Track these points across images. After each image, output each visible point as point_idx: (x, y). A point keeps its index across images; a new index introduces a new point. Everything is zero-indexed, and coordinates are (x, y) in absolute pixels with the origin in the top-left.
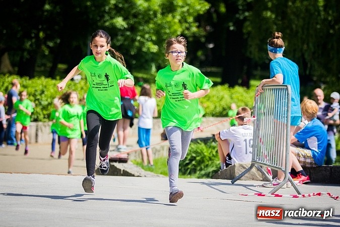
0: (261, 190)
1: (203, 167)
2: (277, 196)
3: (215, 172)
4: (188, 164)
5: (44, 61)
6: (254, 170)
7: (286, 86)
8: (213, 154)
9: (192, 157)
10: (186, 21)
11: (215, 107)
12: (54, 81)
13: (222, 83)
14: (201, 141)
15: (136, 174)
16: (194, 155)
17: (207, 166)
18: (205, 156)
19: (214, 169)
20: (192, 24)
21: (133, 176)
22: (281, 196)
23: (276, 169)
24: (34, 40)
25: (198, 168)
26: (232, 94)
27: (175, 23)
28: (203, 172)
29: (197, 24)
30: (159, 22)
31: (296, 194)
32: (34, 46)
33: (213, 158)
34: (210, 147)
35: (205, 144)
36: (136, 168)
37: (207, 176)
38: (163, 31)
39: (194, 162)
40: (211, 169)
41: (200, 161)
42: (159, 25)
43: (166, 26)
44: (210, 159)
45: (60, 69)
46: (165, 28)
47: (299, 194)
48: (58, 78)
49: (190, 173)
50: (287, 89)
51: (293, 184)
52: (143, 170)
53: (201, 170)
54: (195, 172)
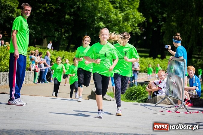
0: (170, 109)
1: (140, 97)
2: (177, 112)
3: (146, 99)
4: (133, 95)
5: (64, 43)
6: (166, 99)
7: (184, 59)
8: (145, 91)
9: (135, 91)
10: (134, 26)
11: (146, 68)
12: (69, 53)
13: (150, 57)
14: (140, 84)
15: (108, 99)
16: (136, 91)
17: (142, 96)
18: (141, 92)
19: (145, 98)
20: (137, 27)
21: (107, 100)
22: (179, 113)
23: (177, 99)
24: (60, 33)
25: (138, 97)
26: (154, 62)
27: (128, 26)
28: (140, 99)
29: (139, 28)
30: (121, 25)
31: (187, 112)
32: (60, 35)
33: (145, 92)
34: (144, 87)
35: (142, 85)
36: (108, 96)
37: (142, 101)
38: (122, 30)
39: (136, 94)
40: (144, 98)
41: (139, 94)
42: (121, 27)
43: (124, 28)
44: (144, 93)
45: (72, 46)
46: (124, 29)
47: (188, 112)
48: (71, 51)
49: (134, 100)
50: (184, 61)
51: (185, 107)
52: (111, 97)
53: (139, 98)
54: (136, 99)
